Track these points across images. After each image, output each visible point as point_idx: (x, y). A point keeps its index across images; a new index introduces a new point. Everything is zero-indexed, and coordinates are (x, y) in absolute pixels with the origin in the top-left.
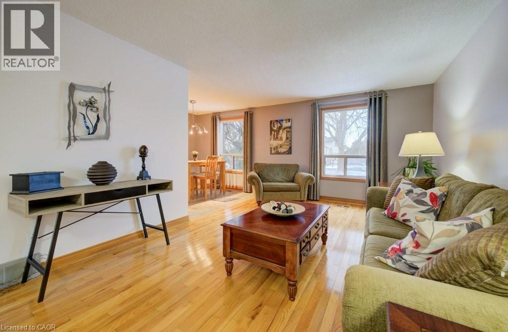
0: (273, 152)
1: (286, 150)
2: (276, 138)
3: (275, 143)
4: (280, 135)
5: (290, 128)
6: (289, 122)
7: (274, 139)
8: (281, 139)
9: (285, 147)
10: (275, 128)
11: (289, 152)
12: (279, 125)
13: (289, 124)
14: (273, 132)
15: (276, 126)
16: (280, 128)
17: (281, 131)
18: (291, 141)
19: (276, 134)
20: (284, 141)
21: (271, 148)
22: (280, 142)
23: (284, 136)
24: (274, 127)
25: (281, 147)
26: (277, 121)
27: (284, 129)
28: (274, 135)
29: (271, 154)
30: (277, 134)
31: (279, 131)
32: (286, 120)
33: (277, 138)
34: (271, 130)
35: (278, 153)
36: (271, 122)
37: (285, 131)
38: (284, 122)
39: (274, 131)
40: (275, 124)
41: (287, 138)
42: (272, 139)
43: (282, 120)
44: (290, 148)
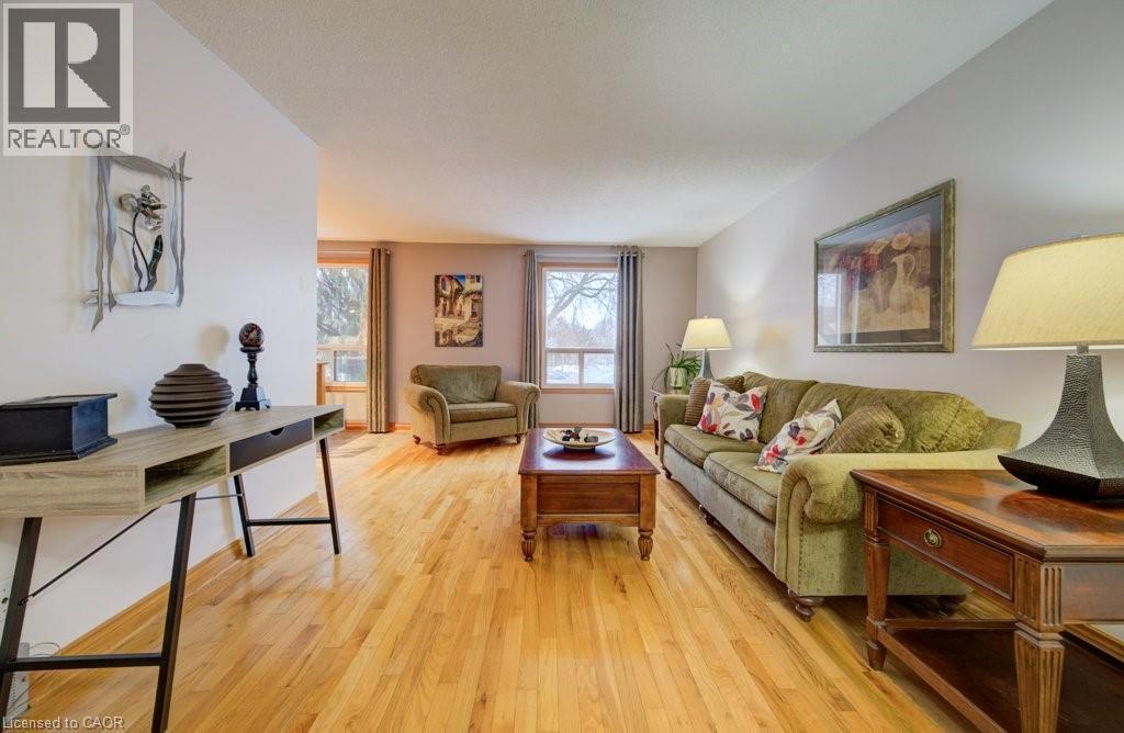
0: (442, 341)
1: (472, 338)
2: (448, 313)
3: (446, 323)
4: (458, 308)
5: (480, 293)
6: (478, 281)
7: (444, 314)
8: (460, 314)
9: (469, 331)
10: (447, 292)
11: (478, 342)
12: (456, 286)
13: (477, 286)
14: (442, 300)
15: (449, 288)
16: (458, 292)
17: (461, 298)
18: (481, 320)
19: (448, 303)
20: (467, 319)
21: (437, 334)
22: (459, 322)
23: (467, 310)
24: (444, 288)
25: (460, 331)
26: (451, 277)
27: (468, 295)
28: (445, 306)
29: (437, 344)
30: (451, 303)
31: (456, 298)
32: (472, 277)
33: (451, 312)
34: (438, 295)
35: (453, 344)
36: (437, 277)
37: (469, 300)
38: (468, 281)
39: (445, 298)
40: (447, 283)
41: (474, 314)
42: (440, 314)
43: (463, 277)
44: (480, 334)
